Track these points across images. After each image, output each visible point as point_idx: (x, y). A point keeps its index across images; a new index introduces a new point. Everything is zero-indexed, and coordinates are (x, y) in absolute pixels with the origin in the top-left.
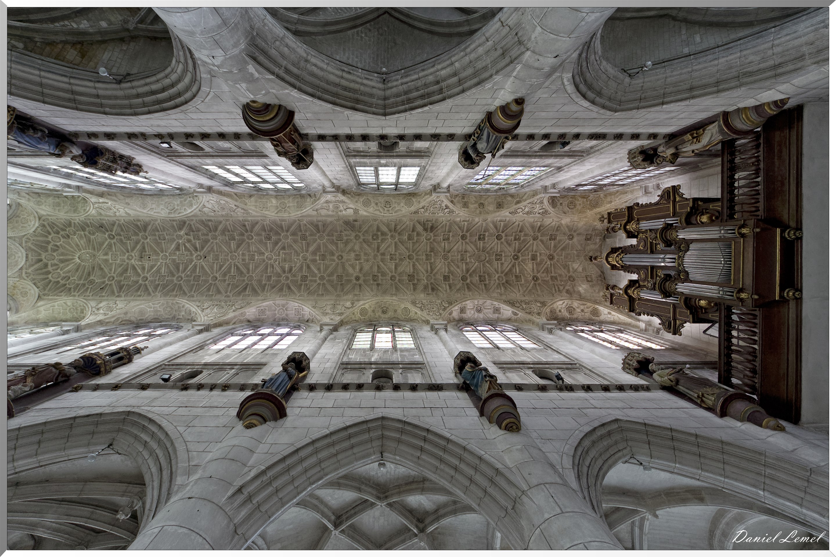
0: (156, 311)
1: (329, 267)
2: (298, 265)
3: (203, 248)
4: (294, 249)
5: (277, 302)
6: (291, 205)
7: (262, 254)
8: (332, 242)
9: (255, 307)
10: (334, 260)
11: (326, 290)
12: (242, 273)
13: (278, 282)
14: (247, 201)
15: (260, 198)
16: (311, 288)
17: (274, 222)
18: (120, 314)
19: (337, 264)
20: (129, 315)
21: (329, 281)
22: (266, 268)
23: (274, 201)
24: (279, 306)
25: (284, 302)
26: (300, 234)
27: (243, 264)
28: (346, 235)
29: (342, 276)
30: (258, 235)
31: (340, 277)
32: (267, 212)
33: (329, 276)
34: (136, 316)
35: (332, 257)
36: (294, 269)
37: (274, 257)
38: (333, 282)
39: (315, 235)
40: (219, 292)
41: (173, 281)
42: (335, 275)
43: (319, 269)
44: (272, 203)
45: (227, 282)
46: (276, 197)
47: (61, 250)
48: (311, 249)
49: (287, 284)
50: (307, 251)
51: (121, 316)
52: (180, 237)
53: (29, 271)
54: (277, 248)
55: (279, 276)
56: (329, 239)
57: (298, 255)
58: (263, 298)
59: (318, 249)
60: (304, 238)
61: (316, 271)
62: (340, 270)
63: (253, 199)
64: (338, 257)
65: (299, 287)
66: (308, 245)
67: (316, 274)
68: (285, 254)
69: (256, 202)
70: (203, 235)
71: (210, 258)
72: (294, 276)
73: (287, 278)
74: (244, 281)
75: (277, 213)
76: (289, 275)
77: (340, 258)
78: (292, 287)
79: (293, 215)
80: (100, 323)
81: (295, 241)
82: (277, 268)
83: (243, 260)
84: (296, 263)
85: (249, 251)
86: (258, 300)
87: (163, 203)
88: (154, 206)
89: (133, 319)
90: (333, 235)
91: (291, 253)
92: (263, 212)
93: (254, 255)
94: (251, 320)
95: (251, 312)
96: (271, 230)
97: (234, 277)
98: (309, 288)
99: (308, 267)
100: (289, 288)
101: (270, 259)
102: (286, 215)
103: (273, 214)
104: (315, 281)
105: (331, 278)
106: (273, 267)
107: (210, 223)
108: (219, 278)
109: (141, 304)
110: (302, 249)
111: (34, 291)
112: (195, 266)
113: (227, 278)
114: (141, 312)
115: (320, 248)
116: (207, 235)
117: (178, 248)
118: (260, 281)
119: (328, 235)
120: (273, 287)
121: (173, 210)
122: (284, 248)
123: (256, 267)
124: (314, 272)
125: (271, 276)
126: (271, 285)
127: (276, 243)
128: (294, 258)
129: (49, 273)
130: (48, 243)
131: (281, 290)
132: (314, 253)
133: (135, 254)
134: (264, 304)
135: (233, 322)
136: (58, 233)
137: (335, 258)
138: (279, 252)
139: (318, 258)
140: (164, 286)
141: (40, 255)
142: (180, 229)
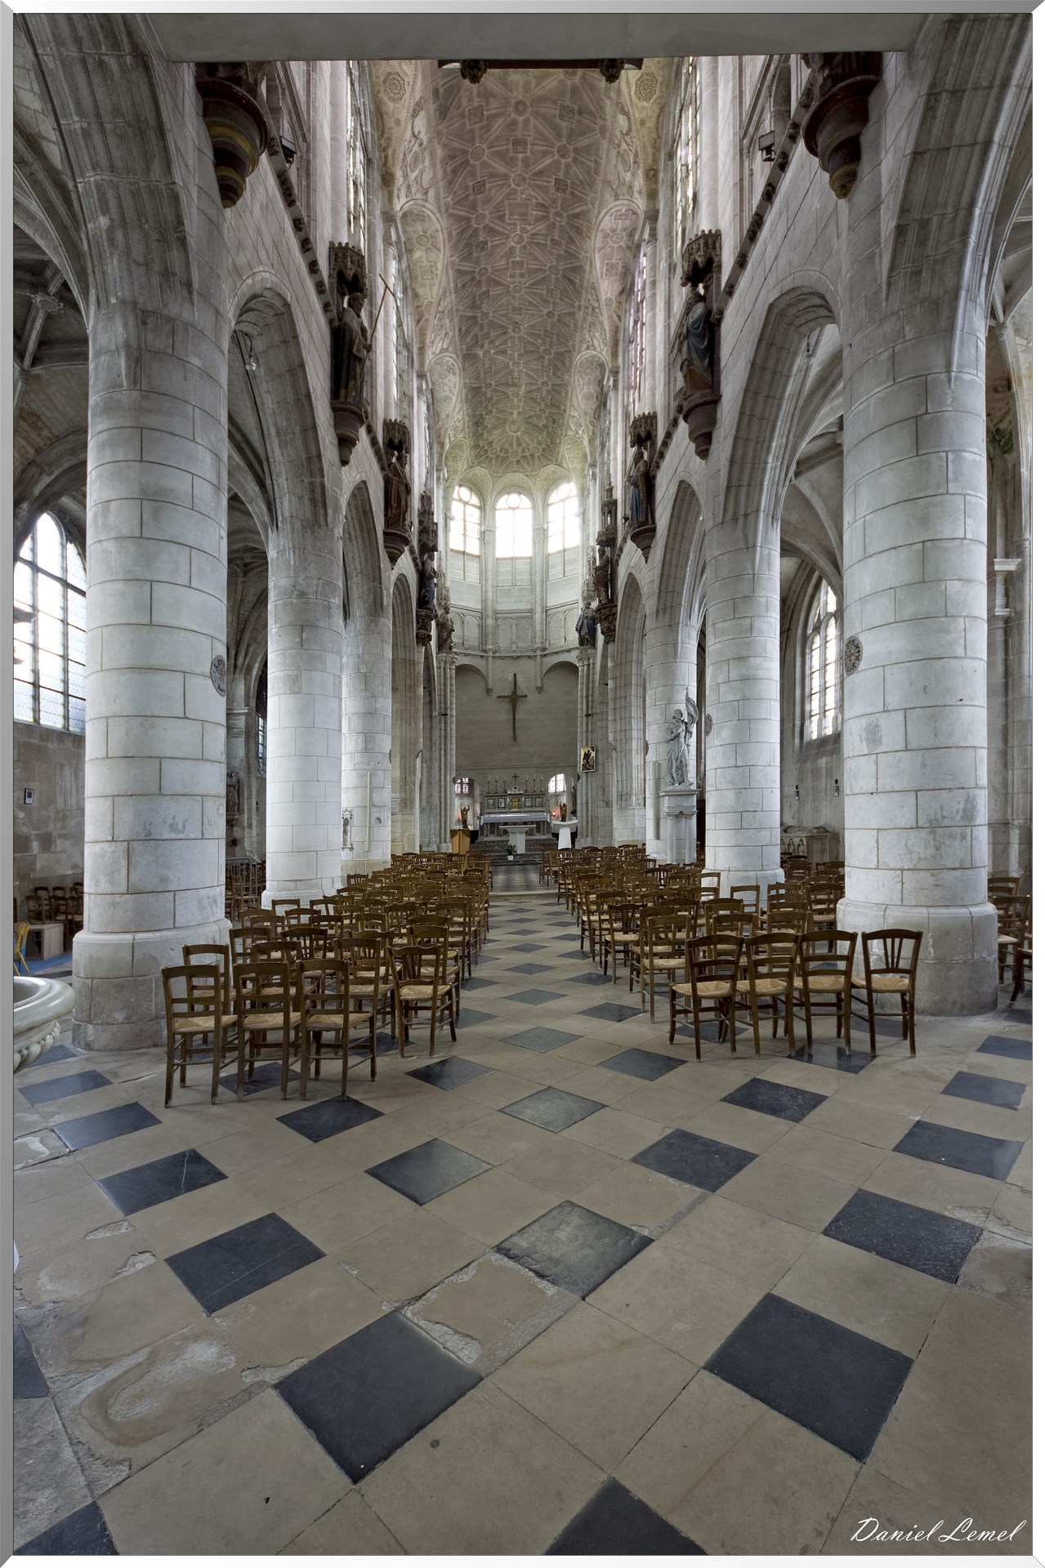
0: (589, 382)
1: (541, 133)
2: (533, 194)
3: (502, 326)
4: (502, 201)
5: (598, 244)
6: (420, 228)
7: (512, 250)
8: (487, 129)
9: (600, 280)
10: (526, 122)
11: (587, 150)
12: (544, 279)
13: (562, 230)
14: (425, 302)
15: (416, 277)
16: (581, 178)
17: (454, 248)
18: (586, 421)
19: (537, 114)
20: (589, 410)
21: (570, 138)
22: (538, 244)
23: (417, 254)
24: (605, 244)
25: (600, 235)
26: (472, 198)
27: (529, 276)
28: (470, 100)
29: (563, 108)
30: (477, 262)
31: (565, 112)
32: (440, 266)
33: (559, 135)
34: (591, 403)
35: (520, 125)
36: (541, 201)
37: (518, 232)
38: (572, 131)
39: (473, 166)
40: (572, 314)
41: (550, 359)
42: (558, 121)
43: (545, 154)
44: (421, 257)
45: (558, 301)
46: (410, 251)
47: (506, 446)
48: (501, 168)
49: (569, 216)
50: (506, 177)
51: (588, 418)
52: (486, 352)
53: (529, 469)
54: (499, 229)
55: (552, 226)
56: (481, 138)
57: (515, 191)
58: (588, 264)
59: (501, 156)
60: (479, 188)
61: (548, 161)
62: (549, 110)
63: (420, 291)
64: (520, 113)
65: (578, 199)
66: (493, 175)
67: (554, 162)
68: (512, 214)
69: (423, 285)
70: (482, 329)
71: (517, 318)
72: (554, 201)
73: (557, 214)
74: (557, 279)
75: (439, 250)
76: (552, 211)
77: (521, 108)
78: (577, 211)
79: (438, 227)
80: (591, 441)
81: (487, 201)
82: (539, 228)
83: (522, 275)
84: (530, 195)
85: (507, 269)
86: (591, 272)
87: (440, 380)
88: (446, 389)
89: (594, 407)
90: (472, 131)
91: (510, 204)
92: (439, 273)
93: (513, 263)
94: (620, 288)
95: (607, 288)
96: (468, 245)
97: (550, 291)
98: (581, 181)
99: (540, 173)
100: (577, 216)
101: (521, 237)
102: (440, 237)
103: (441, 256)
104: (568, 166)
105: (565, 132)
106: (534, 234)
107: (464, 328)
108: (551, 309)
109: (577, 398)
110: (502, 186)
111: (552, 467)
112: (529, 334)
113: (551, 300)
114: (588, 397)
115: (500, 151)
116: (482, 325)
117: (504, 352)
118: (559, 257)
119: (472, 141)
120: (572, 240)
121: (450, 370)
122: (501, 218)
123: (535, 259)
124: (550, 165)
125: (552, 240)
126: (567, 242)
127: (492, 232)
128: (519, 198)
129: (532, 455)
130: (498, 457)
131: (579, 231)
132: (511, 162)
133: (510, 391)
134: (598, 265)
135: (616, 319)
136: (487, 451)
137: (521, 119)
138: (508, 224)
139: (520, 156)
140: (556, 368)
141: (512, 462)
142: (475, 356)
